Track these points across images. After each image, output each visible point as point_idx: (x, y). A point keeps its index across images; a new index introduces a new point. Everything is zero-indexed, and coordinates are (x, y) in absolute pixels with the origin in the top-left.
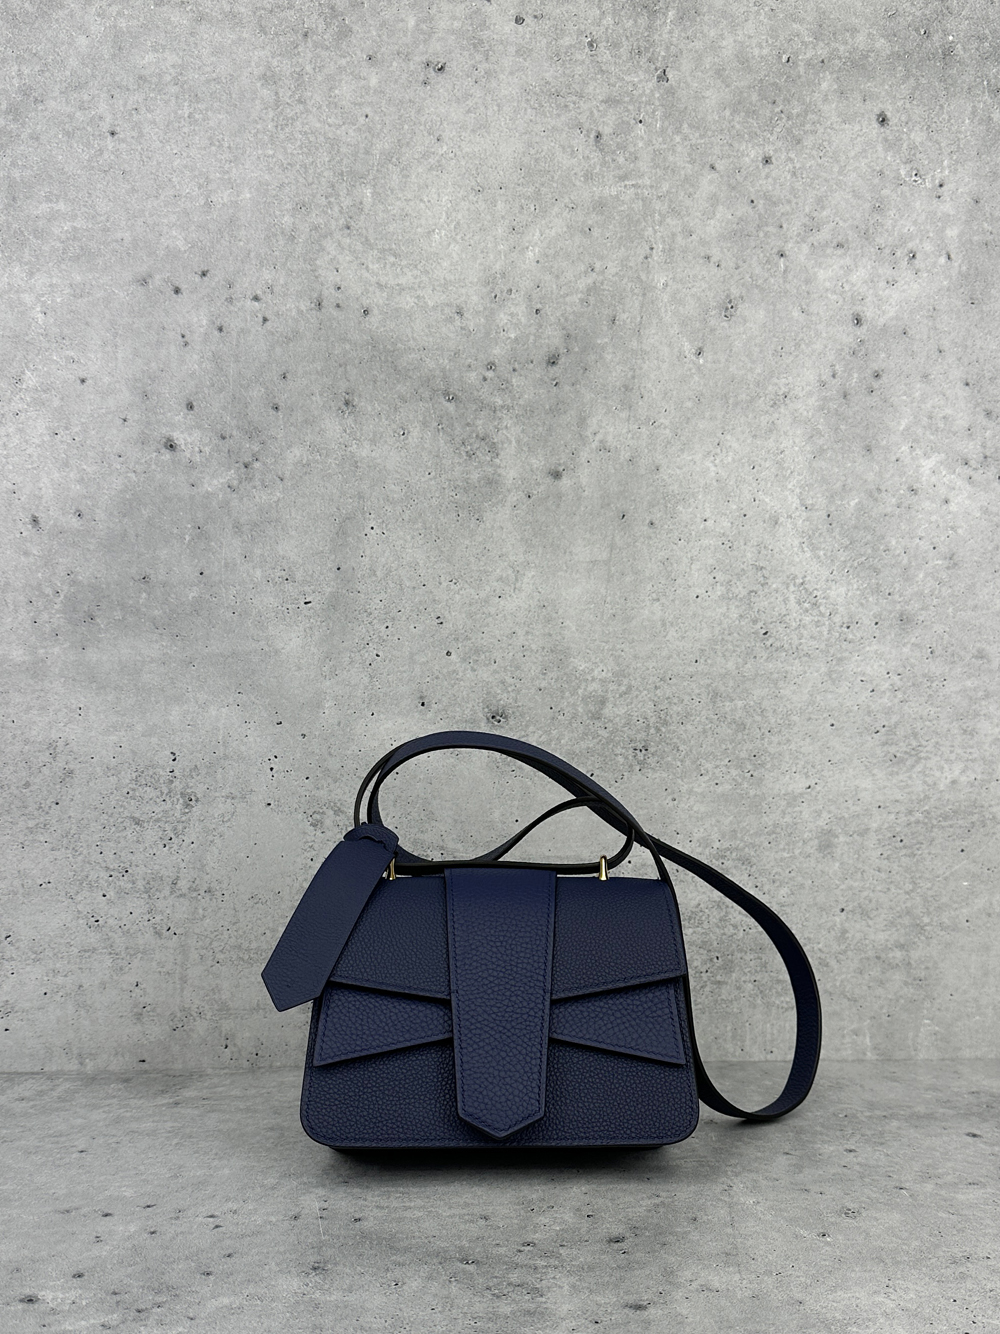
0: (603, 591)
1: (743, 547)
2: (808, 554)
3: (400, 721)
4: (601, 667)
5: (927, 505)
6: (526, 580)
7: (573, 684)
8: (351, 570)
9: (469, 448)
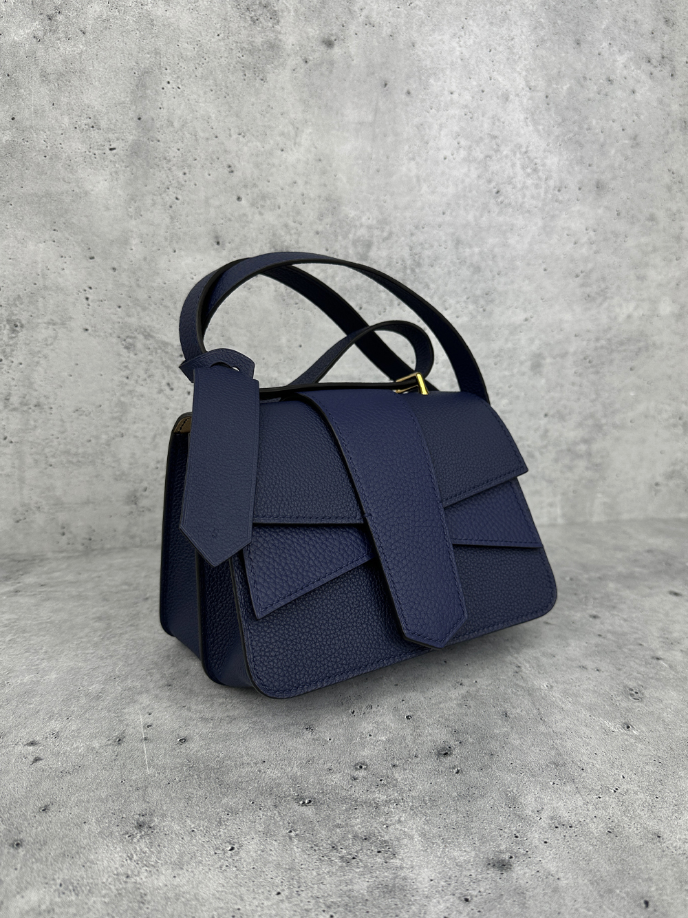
0: (369, 149)
1: (481, 118)
2: (531, 128)
3: (199, 257)
4: (368, 214)
5: (619, 93)
6: (304, 136)
7: (345, 229)
8: (150, 121)
9: (253, 13)
